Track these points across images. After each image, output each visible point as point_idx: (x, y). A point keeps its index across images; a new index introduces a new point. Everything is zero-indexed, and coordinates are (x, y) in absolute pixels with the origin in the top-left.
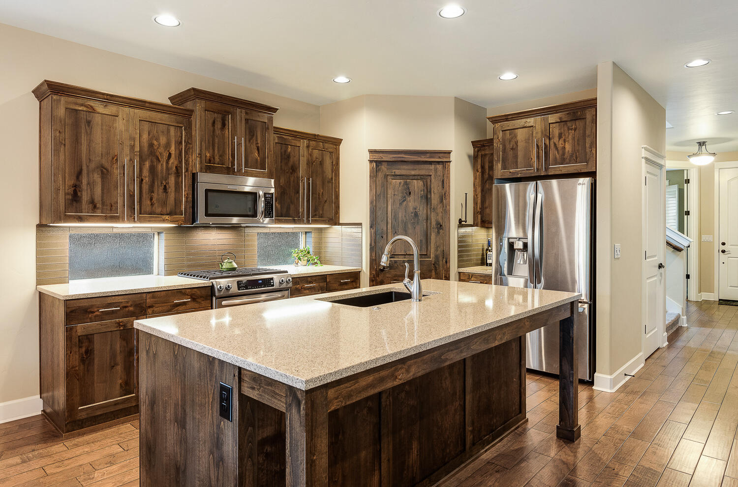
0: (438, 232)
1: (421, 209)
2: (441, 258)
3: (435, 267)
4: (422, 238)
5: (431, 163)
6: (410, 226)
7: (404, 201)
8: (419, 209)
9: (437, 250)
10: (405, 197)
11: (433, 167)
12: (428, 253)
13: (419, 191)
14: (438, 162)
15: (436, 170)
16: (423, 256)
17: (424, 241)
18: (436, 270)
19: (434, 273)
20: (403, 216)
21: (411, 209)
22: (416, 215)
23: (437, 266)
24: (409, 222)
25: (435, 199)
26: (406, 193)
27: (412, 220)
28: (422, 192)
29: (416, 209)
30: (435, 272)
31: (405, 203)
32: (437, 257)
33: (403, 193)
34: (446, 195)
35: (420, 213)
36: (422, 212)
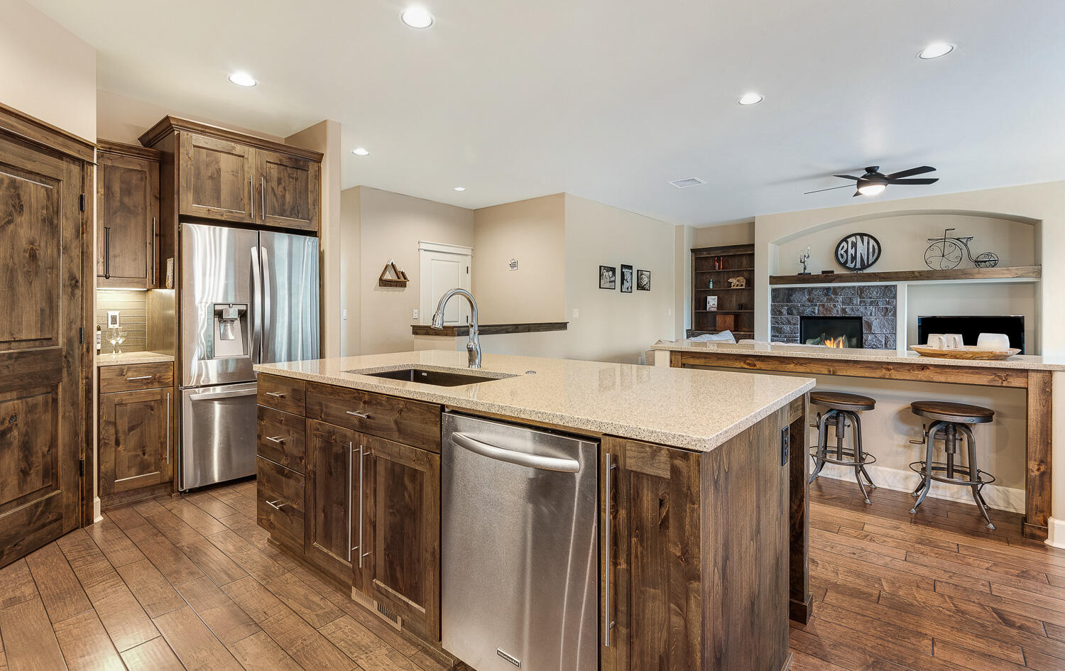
0: (73, 294)
1: (43, 244)
2: (76, 344)
3: (68, 361)
4: (44, 304)
5: (60, 155)
6: (20, 278)
7: (9, 222)
8: (39, 246)
9: (70, 329)
10: (10, 214)
11: (64, 164)
12: (54, 335)
13: (39, 207)
14: (74, 159)
15: (70, 172)
16: (45, 342)
17: (47, 312)
18: (69, 367)
19: (66, 374)
20: (8, 256)
21: (23, 243)
22: (33, 256)
23: (70, 360)
24: (19, 271)
25: (66, 229)
26: (14, 206)
27: (24, 267)
28: (45, 211)
29: (32, 244)
30: (67, 370)
31: (11, 227)
32: (70, 342)
33: (7, 204)
34: (88, 225)
35: (41, 253)
36: (46, 251)
